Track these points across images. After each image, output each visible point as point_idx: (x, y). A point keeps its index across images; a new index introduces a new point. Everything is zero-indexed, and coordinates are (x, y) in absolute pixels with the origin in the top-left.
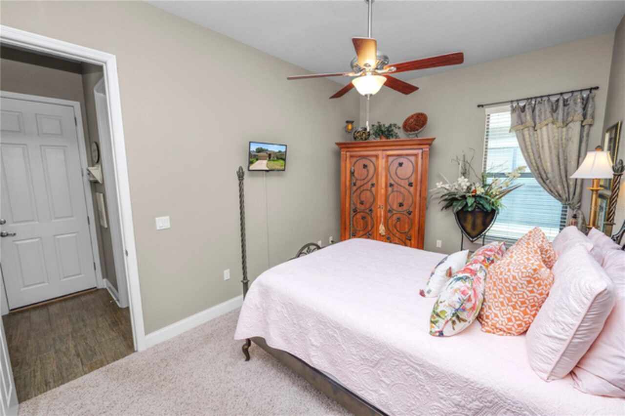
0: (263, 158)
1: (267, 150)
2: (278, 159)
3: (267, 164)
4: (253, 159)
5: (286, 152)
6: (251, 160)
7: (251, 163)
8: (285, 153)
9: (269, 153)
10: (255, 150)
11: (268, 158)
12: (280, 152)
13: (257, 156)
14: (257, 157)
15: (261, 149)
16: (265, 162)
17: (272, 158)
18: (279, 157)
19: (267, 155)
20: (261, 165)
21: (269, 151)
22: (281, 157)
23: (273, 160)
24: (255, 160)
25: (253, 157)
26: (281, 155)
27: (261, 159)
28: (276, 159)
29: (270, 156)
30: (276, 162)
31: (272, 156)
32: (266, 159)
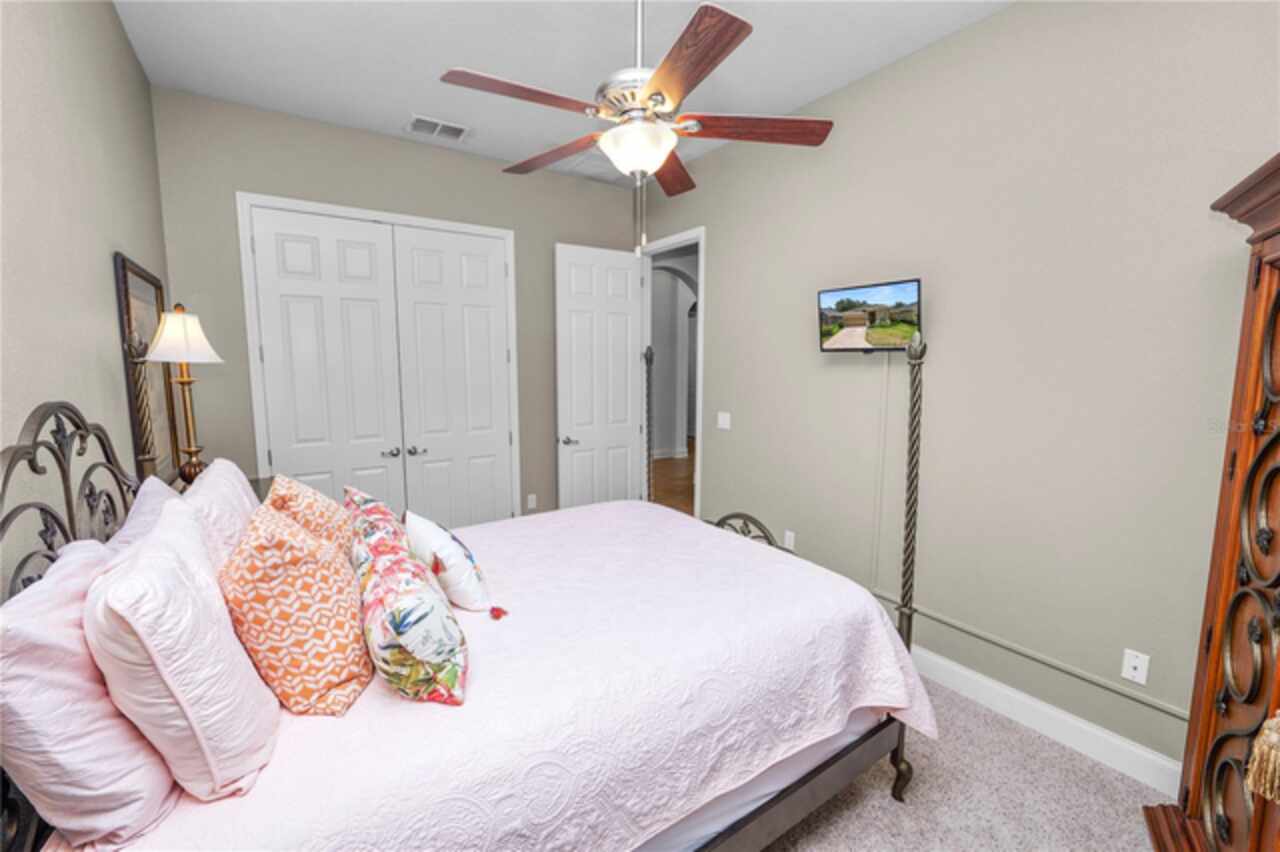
0: (855, 323)
1: (864, 303)
2: (894, 322)
3: (867, 334)
4: (831, 327)
5: (919, 303)
6: (825, 328)
7: (825, 335)
8: (915, 308)
9: (871, 309)
10: (833, 307)
11: (868, 323)
12: (899, 305)
13: (841, 318)
14: (840, 321)
15: (849, 302)
16: (861, 331)
17: (877, 322)
18: (896, 317)
19: (866, 316)
20: (855, 336)
21: (869, 306)
22: (907, 317)
23: (882, 326)
24: (837, 328)
25: (829, 323)
26: (902, 312)
27: (849, 326)
28: (888, 322)
29: (872, 317)
30: (890, 331)
31: (878, 317)
32: (864, 325)
